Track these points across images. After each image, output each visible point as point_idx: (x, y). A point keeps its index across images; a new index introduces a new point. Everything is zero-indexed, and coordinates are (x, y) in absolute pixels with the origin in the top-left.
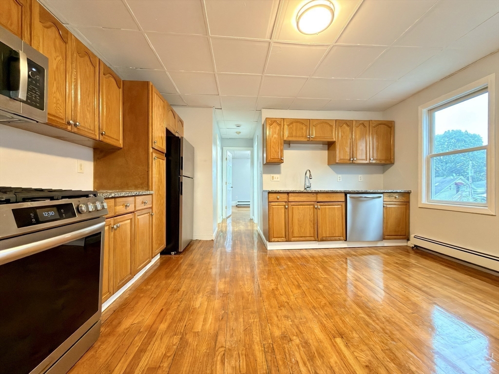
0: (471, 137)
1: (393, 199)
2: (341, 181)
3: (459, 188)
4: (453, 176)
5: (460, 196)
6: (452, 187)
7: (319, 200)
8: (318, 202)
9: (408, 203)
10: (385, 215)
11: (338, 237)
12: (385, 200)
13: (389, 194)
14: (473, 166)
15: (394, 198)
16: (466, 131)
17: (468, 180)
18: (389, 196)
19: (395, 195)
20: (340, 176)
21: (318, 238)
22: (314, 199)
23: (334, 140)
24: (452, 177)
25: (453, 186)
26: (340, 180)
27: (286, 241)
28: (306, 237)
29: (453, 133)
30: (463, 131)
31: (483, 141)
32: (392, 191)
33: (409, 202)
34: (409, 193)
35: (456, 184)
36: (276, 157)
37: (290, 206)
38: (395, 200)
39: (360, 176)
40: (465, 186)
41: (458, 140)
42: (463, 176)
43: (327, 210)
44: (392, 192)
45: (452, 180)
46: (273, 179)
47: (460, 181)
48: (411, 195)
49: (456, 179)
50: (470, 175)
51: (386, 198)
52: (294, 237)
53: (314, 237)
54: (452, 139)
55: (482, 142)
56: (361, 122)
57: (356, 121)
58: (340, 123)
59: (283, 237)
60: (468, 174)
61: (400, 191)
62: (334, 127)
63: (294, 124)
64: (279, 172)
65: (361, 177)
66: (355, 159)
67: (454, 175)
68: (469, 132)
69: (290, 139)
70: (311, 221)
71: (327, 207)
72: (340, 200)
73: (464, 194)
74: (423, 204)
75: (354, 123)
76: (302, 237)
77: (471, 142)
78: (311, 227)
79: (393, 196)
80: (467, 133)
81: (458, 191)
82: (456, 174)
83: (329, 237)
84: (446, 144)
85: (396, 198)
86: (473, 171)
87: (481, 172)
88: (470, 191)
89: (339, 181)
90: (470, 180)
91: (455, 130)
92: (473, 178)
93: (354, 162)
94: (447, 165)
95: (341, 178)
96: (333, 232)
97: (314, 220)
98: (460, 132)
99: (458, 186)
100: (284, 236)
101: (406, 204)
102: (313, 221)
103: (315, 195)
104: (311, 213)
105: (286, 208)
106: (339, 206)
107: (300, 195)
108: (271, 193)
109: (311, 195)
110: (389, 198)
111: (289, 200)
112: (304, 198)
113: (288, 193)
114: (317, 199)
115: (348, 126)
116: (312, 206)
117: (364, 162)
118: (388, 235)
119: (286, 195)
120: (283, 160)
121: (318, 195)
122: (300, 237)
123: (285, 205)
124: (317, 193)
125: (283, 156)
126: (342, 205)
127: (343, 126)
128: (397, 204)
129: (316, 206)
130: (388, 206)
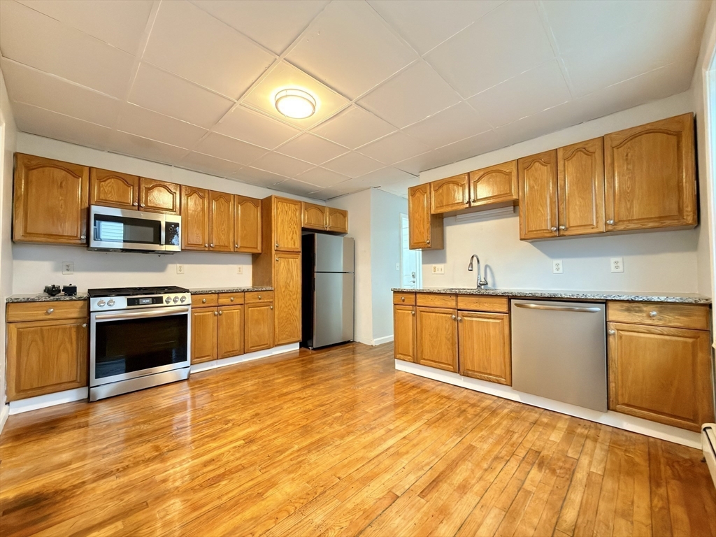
1: (640, 317)
2: (561, 271)
7: (461, 306)
8: (459, 310)
11: (497, 376)
12: (612, 318)
13: (627, 305)
15: (645, 315)
18: (628, 310)
19: (647, 308)
20: (559, 261)
21: (459, 370)
22: (453, 304)
23: (515, 197)
26: (558, 269)
27: (413, 362)
34: (706, 307)
36: (421, 241)
37: (418, 312)
38: (650, 322)
39: (613, 260)
43: (474, 323)
46: (434, 271)
51: (617, 312)
52: (424, 359)
53: (453, 366)
56: (578, 147)
57: (565, 148)
58: (524, 164)
59: (410, 356)
61: (662, 299)
62: (514, 173)
63: (445, 187)
64: (443, 260)
65: (617, 263)
66: (562, 227)
69: (440, 211)
70: (449, 340)
71: (474, 319)
72: (498, 310)
75: (560, 154)
76: (435, 361)
78: (449, 349)
79: (641, 311)
83: (477, 372)
89: (556, 271)
93: (562, 233)
95: (561, 266)
96: (486, 365)
97: (453, 339)
100: (411, 354)
101: (697, 334)
102: (451, 340)
103: (454, 298)
104: (447, 327)
105: (413, 315)
106: (498, 321)
107: (431, 297)
108: (396, 292)
109: (448, 298)
110: (626, 313)
111: (418, 304)
112: (437, 301)
113: (416, 293)
114: (457, 304)
115: (545, 164)
116: (450, 316)
117: (589, 231)
118: (626, 402)
119: (413, 296)
120: (429, 243)
121: (459, 298)
122: (432, 361)
123: (412, 310)
124: (457, 295)
125: (429, 239)
126: (502, 319)
127: (533, 168)
128: (659, 332)
129: (454, 316)
130: (622, 333)
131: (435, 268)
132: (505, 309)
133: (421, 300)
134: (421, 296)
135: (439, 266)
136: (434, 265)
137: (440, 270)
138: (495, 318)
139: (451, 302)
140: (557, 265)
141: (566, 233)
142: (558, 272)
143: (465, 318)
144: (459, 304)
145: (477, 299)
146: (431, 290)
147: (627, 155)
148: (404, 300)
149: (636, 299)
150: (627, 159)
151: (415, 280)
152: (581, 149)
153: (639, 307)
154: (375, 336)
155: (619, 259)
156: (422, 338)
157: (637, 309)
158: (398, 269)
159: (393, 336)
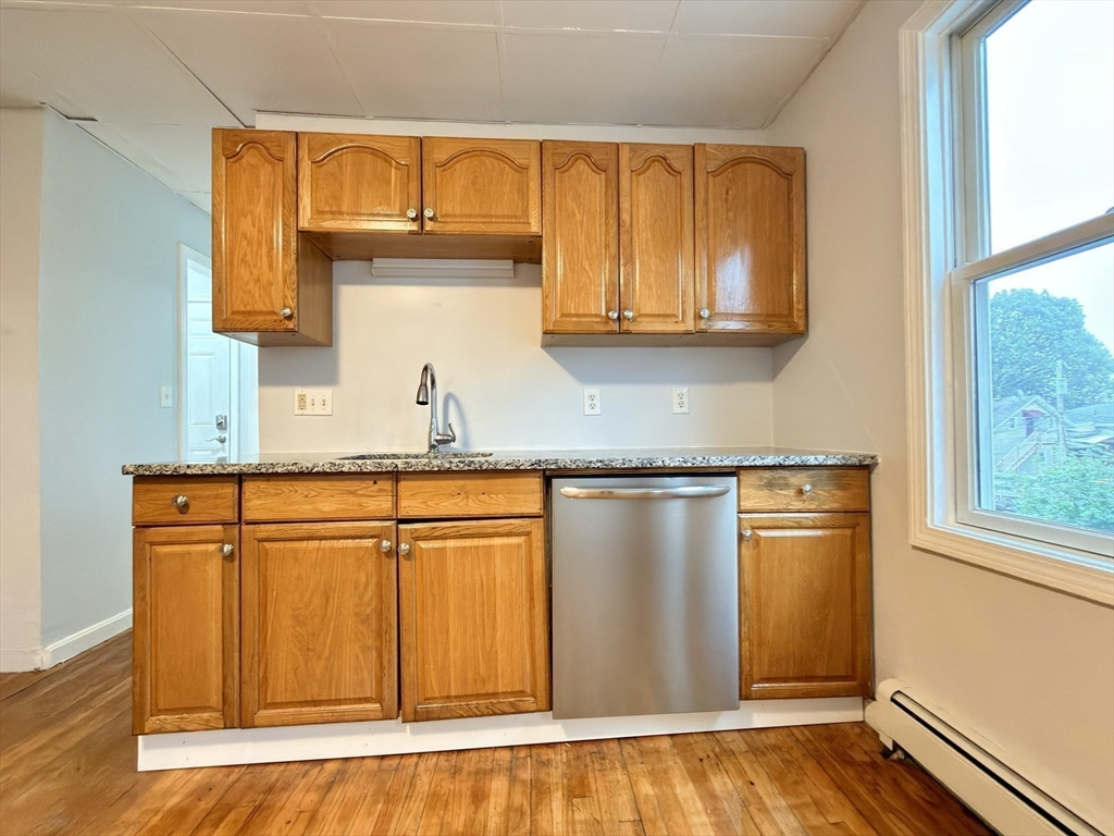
0: (1056, 304)
1: (785, 497)
3: (1031, 424)
4: (1017, 395)
5: (1035, 442)
6: (1016, 421)
7: (409, 507)
8: (401, 521)
9: (862, 519)
10: (748, 580)
11: (512, 695)
12: (746, 505)
13: (767, 474)
14: (1065, 371)
15: (792, 492)
16: (1045, 291)
17: (1054, 404)
18: (770, 485)
19: (797, 479)
20: (594, 390)
21: (402, 707)
22: (383, 504)
23: (535, 228)
24: (1014, 398)
25: (1019, 420)
26: (592, 407)
27: (224, 727)
28: (339, 702)
29: (1016, 295)
30: (1038, 291)
31: (1084, 313)
32: (779, 460)
33: (866, 513)
34: (864, 469)
35: (1025, 414)
36: (260, 306)
37: (248, 545)
38: (799, 505)
40: (1046, 418)
41: (1026, 313)
42: (1041, 395)
44: (781, 467)
45: (1017, 404)
46: (302, 408)
47: (1035, 407)
48: (873, 476)
49: (1025, 402)
50: (1059, 392)
51: (753, 492)
52: (274, 705)
53: (380, 701)
54: (1013, 309)
55: (1084, 316)
56: (656, 152)
58: (556, 158)
60: (1054, 391)
61: (821, 459)
62: (534, 171)
63: (348, 159)
64: (329, 377)
65: (681, 396)
66: (629, 314)
67: (1020, 392)
68: (1051, 294)
69: (329, 225)
70: (365, 621)
71: (451, 544)
73: (1045, 437)
74: (935, 533)
75: (625, 155)
76: (315, 703)
77: (1056, 317)
78: (365, 649)
79: (787, 486)
80: (1046, 297)
81: (1029, 431)
82: (1025, 391)
83: (459, 697)
84: (1000, 321)
85: (800, 492)
86: (1065, 384)
87: (1083, 387)
88: (1061, 431)
90: (1060, 404)
91: (1019, 288)
92: (1066, 400)
93: (626, 326)
94: (1003, 370)
95: (597, 401)
96: (482, 669)
97: (380, 614)
98: (1030, 293)
99: (1030, 419)
100: (216, 699)
101: (856, 521)
103: (387, 485)
104: (363, 579)
105: (230, 557)
106: (514, 540)
107: (302, 487)
108: (145, 479)
109: (366, 486)
110: (765, 492)
111: (247, 515)
112: (327, 500)
113: (240, 478)
114: (396, 505)
115: (598, 168)
116: (369, 543)
117: (669, 327)
118: (765, 675)
119: (229, 490)
120: (289, 318)
121: (402, 484)
122: (306, 703)
123: (223, 542)
124: (396, 476)
125: (293, 304)
126: (528, 534)
127: (573, 171)
128: (811, 523)
129: (386, 544)
130: (763, 533)
131: (302, 398)
132: (535, 507)
133: (259, 502)
134: (263, 485)
135: (315, 393)
136: (298, 391)
137: (318, 402)
138: (509, 534)
139: (378, 501)
140: (592, 398)
141: (633, 328)
142: (592, 412)
143: (423, 545)
144: (403, 503)
145: (460, 483)
146: (306, 464)
147: (727, 193)
148: (184, 508)
149: (786, 463)
150: (727, 200)
151: (226, 435)
152: (659, 158)
153: (785, 478)
154: (47, 635)
155: (685, 390)
156: (263, 630)
157: (782, 482)
158: (167, 403)
159: (130, 611)
